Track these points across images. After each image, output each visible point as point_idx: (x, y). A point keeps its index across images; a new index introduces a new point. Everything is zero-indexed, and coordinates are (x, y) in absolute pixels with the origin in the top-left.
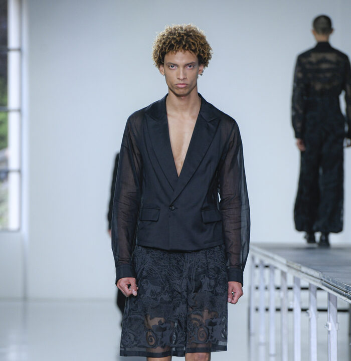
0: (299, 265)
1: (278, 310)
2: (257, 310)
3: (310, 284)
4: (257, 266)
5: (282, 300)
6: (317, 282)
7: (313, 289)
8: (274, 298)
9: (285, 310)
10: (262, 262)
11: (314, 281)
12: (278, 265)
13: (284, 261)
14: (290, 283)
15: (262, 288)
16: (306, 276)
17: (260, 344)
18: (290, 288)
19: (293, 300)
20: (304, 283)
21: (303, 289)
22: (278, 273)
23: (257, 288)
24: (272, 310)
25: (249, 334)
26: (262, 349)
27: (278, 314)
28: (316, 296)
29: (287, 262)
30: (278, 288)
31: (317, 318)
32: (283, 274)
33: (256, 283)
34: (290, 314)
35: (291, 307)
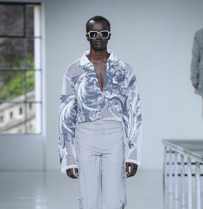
0: (190, 151)
1: (179, 175)
2: (168, 175)
3: (196, 161)
4: (168, 152)
5: (181, 170)
6: (200, 160)
7: (198, 164)
8: (177, 169)
9: (183, 175)
10: (170, 149)
11: (198, 159)
12: (179, 151)
13: (182, 149)
14: (186, 160)
15: (170, 163)
16: (194, 157)
17: (170, 193)
18: (186, 164)
19: (187, 170)
20: (193, 161)
21: (193, 164)
22: (179, 155)
23: (168, 164)
24: (176, 175)
25: (164, 188)
26: (171, 196)
27: (179, 178)
28: (199, 167)
29: (184, 149)
30: (179, 164)
31: (200, 179)
32: (182, 156)
33: (167, 161)
34: (186, 177)
35: (186, 173)
